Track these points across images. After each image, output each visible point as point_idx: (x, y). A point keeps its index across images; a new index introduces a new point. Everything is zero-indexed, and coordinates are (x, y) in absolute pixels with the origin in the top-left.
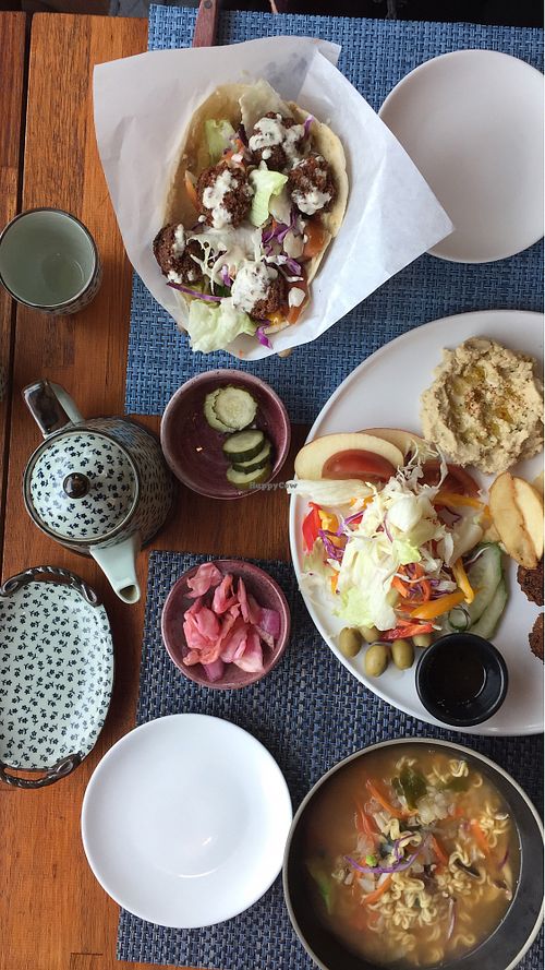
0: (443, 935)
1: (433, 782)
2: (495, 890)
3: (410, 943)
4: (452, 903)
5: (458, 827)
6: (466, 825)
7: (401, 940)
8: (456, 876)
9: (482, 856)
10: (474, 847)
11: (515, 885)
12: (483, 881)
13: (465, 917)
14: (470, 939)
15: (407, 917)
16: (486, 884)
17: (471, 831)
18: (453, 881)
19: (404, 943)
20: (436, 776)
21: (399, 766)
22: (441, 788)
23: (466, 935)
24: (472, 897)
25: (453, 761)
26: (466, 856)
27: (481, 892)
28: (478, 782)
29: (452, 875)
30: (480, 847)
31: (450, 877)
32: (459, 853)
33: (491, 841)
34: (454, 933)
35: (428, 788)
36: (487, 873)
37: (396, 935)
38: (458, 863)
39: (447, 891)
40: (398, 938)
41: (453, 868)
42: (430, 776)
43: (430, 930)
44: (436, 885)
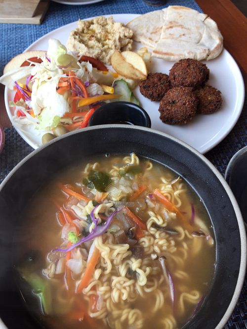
0: (167, 300)
1: (115, 174)
2: (196, 240)
3: (137, 319)
4: (162, 262)
5: (145, 198)
6: (151, 196)
7: (127, 320)
8: (157, 235)
9: (173, 215)
10: (164, 211)
11: (211, 230)
12: (183, 236)
13: (180, 274)
14: (194, 295)
15: (125, 288)
16: (186, 238)
17: (157, 200)
18: (156, 241)
19: (131, 321)
20: (116, 170)
21: (86, 172)
22: (121, 175)
23: (189, 292)
24: (179, 254)
25: (126, 158)
26: (159, 218)
27: (185, 245)
28: (149, 166)
29: (153, 236)
30: (170, 209)
31: (152, 239)
32: (153, 218)
33: (176, 203)
34: (177, 294)
35: (112, 179)
36: (184, 229)
37: (119, 316)
38: (154, 225)
39: (154, 252)
40: (123, 318)
41: (153, 230)
42: (111, 171)
43: (152, 298)
44: (142, 249)
